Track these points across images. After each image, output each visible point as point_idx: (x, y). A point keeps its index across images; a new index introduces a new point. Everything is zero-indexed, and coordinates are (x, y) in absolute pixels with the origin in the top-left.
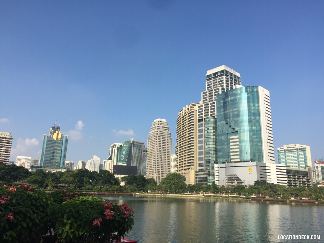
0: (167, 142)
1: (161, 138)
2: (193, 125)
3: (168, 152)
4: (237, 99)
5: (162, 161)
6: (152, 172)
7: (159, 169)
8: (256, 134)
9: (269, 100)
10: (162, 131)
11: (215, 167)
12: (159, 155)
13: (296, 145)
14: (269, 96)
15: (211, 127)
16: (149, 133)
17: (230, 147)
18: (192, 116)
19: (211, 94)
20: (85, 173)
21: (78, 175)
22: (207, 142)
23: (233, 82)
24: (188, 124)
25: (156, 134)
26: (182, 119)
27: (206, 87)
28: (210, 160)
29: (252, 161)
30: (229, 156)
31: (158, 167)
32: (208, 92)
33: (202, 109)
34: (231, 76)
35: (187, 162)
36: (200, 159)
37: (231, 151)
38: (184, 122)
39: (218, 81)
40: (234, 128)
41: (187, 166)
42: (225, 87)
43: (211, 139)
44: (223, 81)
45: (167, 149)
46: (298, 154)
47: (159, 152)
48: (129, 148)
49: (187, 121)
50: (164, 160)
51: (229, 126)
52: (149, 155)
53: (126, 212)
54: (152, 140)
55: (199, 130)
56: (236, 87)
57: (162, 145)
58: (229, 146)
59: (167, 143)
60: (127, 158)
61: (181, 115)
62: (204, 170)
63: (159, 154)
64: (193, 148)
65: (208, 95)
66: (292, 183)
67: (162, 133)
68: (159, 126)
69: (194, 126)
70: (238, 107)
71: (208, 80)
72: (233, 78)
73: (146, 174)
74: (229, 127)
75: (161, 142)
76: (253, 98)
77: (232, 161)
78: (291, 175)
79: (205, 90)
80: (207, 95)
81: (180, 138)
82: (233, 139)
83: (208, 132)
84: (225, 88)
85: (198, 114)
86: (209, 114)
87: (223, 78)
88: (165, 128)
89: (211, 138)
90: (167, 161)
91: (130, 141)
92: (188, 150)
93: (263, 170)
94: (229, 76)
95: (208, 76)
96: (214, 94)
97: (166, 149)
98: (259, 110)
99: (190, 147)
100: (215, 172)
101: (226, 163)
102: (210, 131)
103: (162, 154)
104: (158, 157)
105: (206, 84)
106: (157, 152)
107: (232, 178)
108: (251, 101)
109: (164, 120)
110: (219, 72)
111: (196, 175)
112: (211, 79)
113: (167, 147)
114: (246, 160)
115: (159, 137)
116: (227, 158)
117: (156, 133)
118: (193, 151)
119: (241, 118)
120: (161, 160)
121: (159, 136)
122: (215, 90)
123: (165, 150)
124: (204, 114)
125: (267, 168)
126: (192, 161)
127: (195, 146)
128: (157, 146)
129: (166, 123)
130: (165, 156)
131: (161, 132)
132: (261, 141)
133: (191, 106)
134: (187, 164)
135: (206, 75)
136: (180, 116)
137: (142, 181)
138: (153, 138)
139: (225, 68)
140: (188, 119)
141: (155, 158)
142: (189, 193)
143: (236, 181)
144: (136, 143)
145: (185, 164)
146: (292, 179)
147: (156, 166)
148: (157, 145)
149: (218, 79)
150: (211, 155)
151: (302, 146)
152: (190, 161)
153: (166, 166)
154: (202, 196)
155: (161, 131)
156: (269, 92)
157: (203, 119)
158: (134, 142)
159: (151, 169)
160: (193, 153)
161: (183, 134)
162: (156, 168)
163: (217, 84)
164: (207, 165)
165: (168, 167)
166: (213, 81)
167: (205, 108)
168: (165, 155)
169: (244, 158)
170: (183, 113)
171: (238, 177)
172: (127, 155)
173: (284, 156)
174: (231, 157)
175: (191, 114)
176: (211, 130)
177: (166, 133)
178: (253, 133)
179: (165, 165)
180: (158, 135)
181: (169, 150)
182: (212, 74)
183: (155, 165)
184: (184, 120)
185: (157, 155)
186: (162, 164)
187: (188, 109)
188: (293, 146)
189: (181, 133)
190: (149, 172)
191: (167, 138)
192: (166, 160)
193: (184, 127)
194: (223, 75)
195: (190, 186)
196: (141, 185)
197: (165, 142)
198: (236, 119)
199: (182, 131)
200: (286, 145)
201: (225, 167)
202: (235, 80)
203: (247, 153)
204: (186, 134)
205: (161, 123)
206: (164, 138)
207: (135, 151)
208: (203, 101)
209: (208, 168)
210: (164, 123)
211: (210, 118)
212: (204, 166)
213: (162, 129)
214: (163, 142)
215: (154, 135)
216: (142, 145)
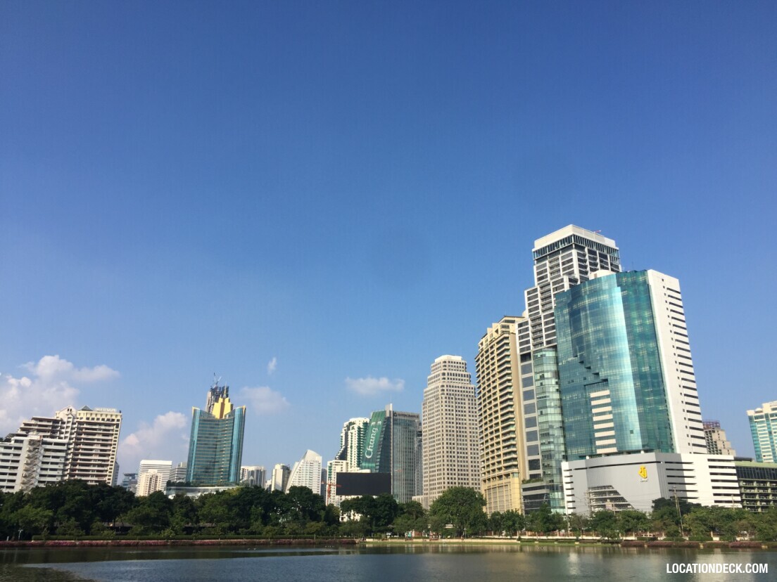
0: (467, 410)
1: (454, 400)
2: (509, 368)
4: (599, 304)
5: (458, 457)
6: (437, 486)
7: (452, 478)
8: (650, 383)
9: (679, 299)
10: (455, 385)
11: (563, 468)
12: (450, 444)
14: (679, 290)
15: (547, 372)
16: (425, 390)
17: (592, 419)
18: (506, 347)
19: (547, 294)
20: (254, 495)
21: (238, 501)
22: (542, 408)
23: (598, 261)
24: (499, 366)
25: (440, 392)
26: (485, 356)
27: (536, 277)
28: (552, 453)
29: (646, 451)
30: (592, 441)
31: (450, 472)
32: (539, 289)
33: (527, 329)
34: (591, 249)
35: (502, 459)
36: (532, 450)
37: (596, 427)
38: (491, 363)
39: (560, 261)
40: (597, 371)
41: (503, 468)
42: (577, 275)
43: (550, 400)
44: (571, 260)
45: (468, 428)
47: (450, 435)
48: (384, 429)
49: (496, 359)
50: (463, 455)
51: (587, 368)
52: (428, 445)
54: (432, 407)
55: (524, 380)
57: (457, 419)
58: (590, 415)
59: (467, 414)
60: (380, 453)
61: (484, 346)
62: (542, 476)
63: (449, 442)
65: (539, 295)
66: (756, 501)
67: (454, 389)
68: (446, 372)
69: (512, 371)
70: (606, 322)
71: (539, 260)
72: (598, 252)
73: (424, 492)
74: (585, 370)
75: (453, 410)
76: (638, 299)
77: (599, 451)
78: (752, 482)
79: (534, 285)
80: (536, 296)
81: (484, 401)
82: (599, 398)
83: (541, 384)
84: (579, 278)
85: (518, 342)
86: (544, 340)
87: (571, 254)
88: (460, 378)
89: (551, 397)
90: (471, 458)
91: (385, 412)
92: (503, 428)
93: (674, 472)
94: (586, 249)
95: (538, 252)
96: (552, 293)
97: (468, 426)
98: (653, 325)
99: (507, 421)
100: (565, 480)
101: (588, 458)
102: (546, 382)
103: (457, 440)
104: (447, 448)
105: (535, 272)
106: (445, 435)
107: (603, 493)
109: (458, 358)
110: (561, 240)
111: (525, 490)
112: (544, 258)
113: (468, 422)
114: (634, 449)
115: (448, 400)
116: (589, 446)
117: (440, 389)
118: (514, 432)
119: (617, 347)
120: (456, 454)
121: (448, 396)
122: (554, 283)
123: (464, 430)
124: (531, 341)
125: (685, 466)
126: (514, 456)
127: (517, 419)
128: (444, 422)
129: (461, 365)
130: (466, 445)
131: (453, 387)
132: (665, 402)
133: (504, 324)
134: (502, 465)
135: (533, 250)
136: (482, 350)
137: (387, 508)
138: (434, 403)
139: (574, 231)
141: (441, 450)
142: (495, 534)
143: (608, 500)
144: (399, 415)
145: (499, 462)
146: (756, 491)
147: (444, 469)
148: (444, 418)
149: (560, 256)
150: (554, 438)
152: (508, 457)
153: (470, 469)
154: (515, 541)
155: (452, 384)
156: (678, 280)
157: (530, 353)
158: (395, 414)
160: (513, 436)
161: (489, 391)
162: (446, 476)
163: (559, 270)
164: (546, 464)
166: (550, 262)
167: (533, 327)
168: (465, 442)
170: (487, 340)
171: (616, 492)
172: (380, 445)
173: (767, 432)
174: (598, 443)
175: (503, 343)
177: (463, 389)
178: (642, 381)
179: (466, 468)
180: (446, 395)
181: (473, 428)
182: (546, 247)
183: (442, 468)
184: (490, 357)
185: (445, 443)
186: (458, 466)
187: (497, 331)
189: (487, 389)
190: (430, 485)
191: (467, 402)
192: (469, 455)
193: (491, 375)
194: (570, 248)
195: (495, 518)
196: (385, 519)
198: (604, 350)
199: (487, 384)
200: (767, 402)
201: (586, 468)
202: (603, 256)
203: (632, 432)
204: (495, 391)
205: (451, 364)
206: (460, 401)
207: (397, 434)
208: (530, 311)
209: (549, 472)
210: (459, 365)
211: (545, 351)
212: (541, 467)
213: (454, 379)
214: (459, 411)
215: (436, 394)
216: (414, 421)
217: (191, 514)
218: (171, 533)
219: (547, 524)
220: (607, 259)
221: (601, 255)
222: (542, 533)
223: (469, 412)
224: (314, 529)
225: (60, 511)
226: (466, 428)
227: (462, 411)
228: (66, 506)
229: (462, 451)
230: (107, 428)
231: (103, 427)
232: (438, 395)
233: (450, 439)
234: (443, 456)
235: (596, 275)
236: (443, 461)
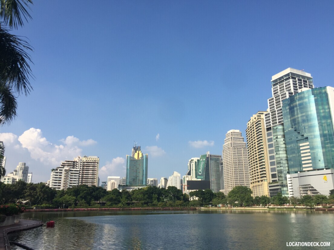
0: (243, 153)
1: (236, 149)
2: (261, 134)
3: (245, 163)
4: (303, 103)
5: (239, 173)
6: (230, 186)
7: (237, 182)
8: (328, 139)
10: (237, 142)
11: (287, 177)
15: (279, 135)
16: (223, 145)
17: (301, 156)
18: (259, 125)
19: (278, 100)
20: (154, 190)
21: (147, 192)
22: (277, 150)
23: (303, 84)
24: (256, 134)
25: (230, 146)
26: (250, 129)
27: (273, 93)
28: (282, 171)
29: (326, 169)
30: (301, 165)
31: (236, 180)
32: (274, 98)
33: (269, 117)
34: (299, 78)
35: (259, 174)
36: (273, 170)
39: (284, 85)
40: (303, 134)
41: (260, 178)
42: (292, 91)
43: (281, 147)
44: (290, 84)
47: (235, 164)
48: (206, 162)
49: (255, 130)
50: (241, 172)
51: (298, 133)
52: (226, 168)
54: (227, 152)
55: (268, 139)
57: (238, 157)
58: (300, 154)
59: (243, 155)
60: (205, 172)
61: (249, 125)
62: (278, 181)
63: (235, 167)
64: (264, 159)
65: (275, 101)
67: (237, 144)
68: (232, 137)
69: (263, 135)
70: (307, 112)
71: (274, 85)
72: (302, 80)
73: (224, 188)
75: (236, 153)
76: (322, 100)
77: (304, 170)
79: (272, 97)
80: (273, 101)
81: (250, 149)
82: (304, 146)
83: (277, 141)
85: (265, 122)
86: (277, 121)
87: (289, 81)
88: (239, 139)
89: (281, 146)
90: (245, 173)
91: (206, 155)
92: (259, 160)
94: (297, 79)
95: (274, 81)
97: (243, 160)
98: (330, 112)
99: (261, 157)
100: (288, 182)
101: (299, 172)
102: (278, 140)
103: (239, 166)
104: (234, 169)
105: (273, 90)
106: (233, 164)
107: (306, 188)
108: (320, 103)
109: (238, 131)
110: (285, 75)
111: (270, 187)
112: (277, 84)
113: (243, 158)
114: (319, 168)
115: (234, 149)
116: (299, 167)
117: (230, 144)
118: (264, 162)
119: (312, 123)
121: (234, 148)
122: (282, 95)
123: (241, 162)
124: (271, 122)
126: (264, 172)
127: (266, 157)
128: (233, 159)
129: (239, 134)
130: (243, 168)
131: (236, 143)
133: (258, 115)
134: (259, 176)
135: (271, 81)
136: (249, 127)
137: (209, 195)
138: (228, 150)
139: (291, 70)
140: (256, 129)
141: (232, 171)
142: (257, 205)
143: (309, 191)
144: (213, 156)
145: (258, 175)
147: (233, 179)
148: (232, 157)
149: (284, 83)
150: (283, 164)
152: (262, 173)
153: (245, 178)
154: (266, 208)
155: (235, 142)
157: (271, 127)
158: (210, 156)
159: (229, 182)
160: (264, 164)
161: (252, 145)
162: (234, 181)
163: (284, 89)
164: (279, 176)
166: (280, 86)
167: (272, 115)
169: (317, 166)
170: (251, 122)
171: (312, 187)
172: (205, 169)
174: (304, 166)
175: (258, 123)
177: (240, 144)
178: (325, 138)
179: (243, 178)
181: (246, 161)
182: (277, 79)
184: (252, 130)
185: (233, 168)
186: (239, 177)
187: (255, 118)
190: (227, 185)
191: (242, 149)
193: (253, 137)
194: (289, 78)
195: (257, 199)
196: (208, 199)
198: (306, 124)
199: (251, 141)
201: (298, 177)
202: (305, 81)
203: (320, 161)
204: (255, 144)
205: (235, 134)
206: (239, 149)
207: (212, 164)
208: (270, 108)
209: (281, 179)
210: (238, 134)
212: (277, 177)
213: (236, 140)
214: (239, 154)
215: (228, 147)
216: (219, 158)
217: (129, 197)
218: (122, 205)
219: (281, 201)
220: (307, 82)
221: (304, 81)
222: (278, 205)
223: (244, 154)
224: (179, 204)
225: (79, 196)
226: (242, 161)
227: (240, 154)
228: (81, 195)
230: (94, 164)
231: (92, 164)
233: (235, 166)
234: (233, 173)
235: (301, 90)
236: (233, 175)
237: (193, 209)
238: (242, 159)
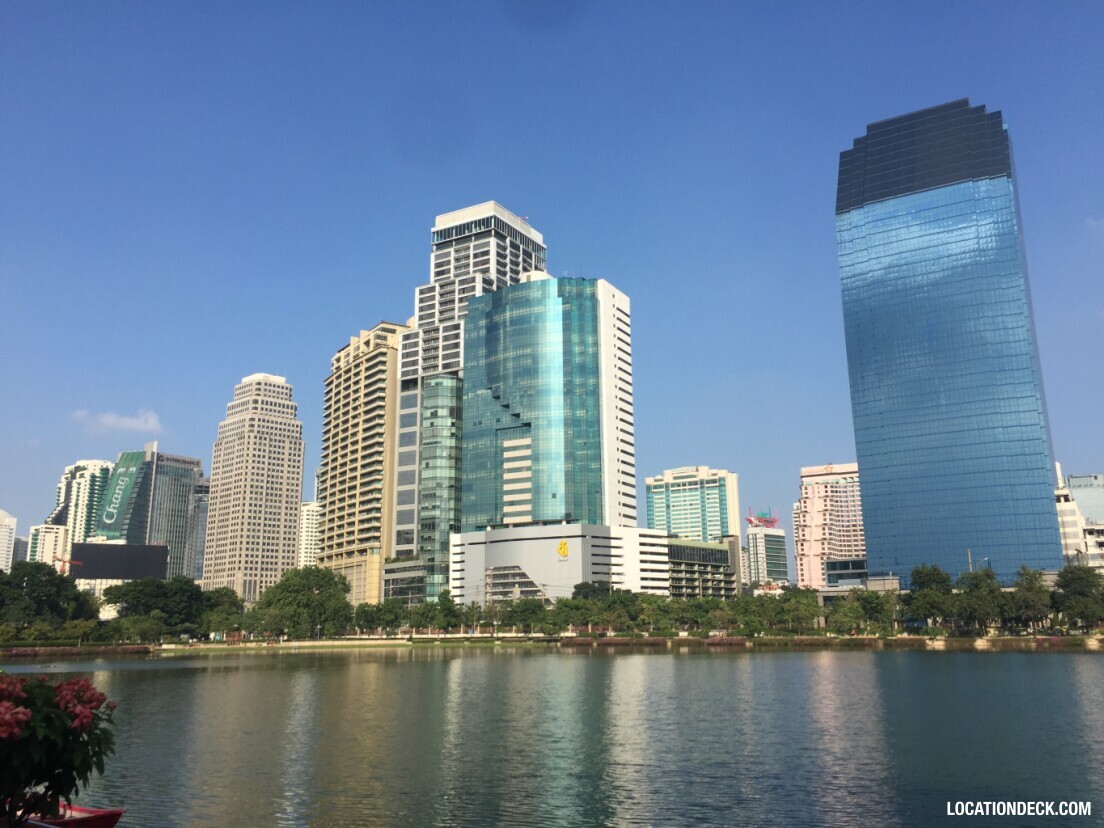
0: (286, 457)
1: (267, 442)
2: (382, 399)
3: (290, 493)
4: (530, 318)
5: (265, 525)
6: (227, 566)
7: (252, 556)
8: (584, 433)
9: (628, 325)
10: (271, 419)
11: (452, 543)
12: (255, 505)
13: (700, 468)
14: (628, 313)
15: (443, 407)
16: (222, 424)
17: (502, 477)
18: (380, 367)
19: (449, 297)
22: (427, 459)
23: (521, 259)
24: (366, 395)
25: (247, 428)
26: (343, 378)
27: (433, 270)
28: (437, 521)
29: (568, 522)
30: (498, 505)
32: (438, 288)
33: (416, 344)
34: (514, 241)
35: (356, 528)
36: (404, 517)
37: (506, 487)
38: (353, 388)
39: (472, 252)
40: (518, 412)
41: (357, 542)
42: (493, 275)
43: (441, 447)
44: (487, 253)
45: (285, 484)
46: (702, 497)
47: (256, 493)
48: (140, 480)
49: (362, 384)
50: (272, 523)
51: (504, 406)
52: (218, 506)
53: (79, 708)
54: (231, 451)
55: (403, 417)
56: (529, 277)
57: (269, 470)
58: (499, 472)
59: (286, 463)
61: (342, 364)
62: (415, 553)
63: (254, 502)
64: (379, 480)
65: (437, 297)
66: (682, 587)
67: (270, 425)
68: (260, 399)
69: (387, 403)
70: (533, 344)
71: (440, 246)
72: (521, 247)
73: (204, 575)
74: (501, 408)
75: (264, 457)
76: (582, 317)
77: (507, 520)
78: (680, 564)
79: (429, 282)
80: (433, 298)
81: (335, 444)
82: (515, 448)
83: (432, 424)
84: (495, 279)
85: (400, 361)
86: (440, 362)
87: (488, 244)
88: (281, 409)
89: (443, 444)
90: (285, 526)
91: (145, 453)
93: (600, 548)
94: (508, 240)
95: (441, 233)
96: (457, 296)
97: (285, 481)
98: (596, 356)
99: (371, 474)
100: (453, 558)
101: (489, 528)
102: (438, 422)
103: (267, 500)
104: (250, 511)
105: (433, 262)
106: (248, 492)
107: (504, 577)
108: (575, 324)
109: (280, 380)
110: (476, 222)
111: (387, 571)
112: (447, 244)
113: (285, 475)
114: (550, 518)
115: (258, 441)
116: (492, 513)
117: (247, 423)
118: (380, 490)
119: (540, 381)
120: (262, 521)
121: (258, 436)
122: (462, 282)
123: (278, 486)
124: (421, 362)
125: (613, 543)
126: (375, 524)
127: (386, 473)
128: (249, 473)
129: (285, 391)
130: (280, 508)
131: (268, 422)
132: (598, 458)
133: (380, 333)
134: (356, 536)
135: (433, 230)
136: (338, 368)
137: (185, 598)
138: (236, 444)
139: (495, 210)
140: (367, 378)
141: (240, 515)
142: (362, 633)
143: (517, 586)
144: (167, 459)
145: (351, 533)
146: (683, 575)
148: (250, 467)
149: (472, 245)
150: (441, 501)
151: (714, 471)
152: (366, 526)
154: (404, 642)
155: (267, 418)
156: (628, 299)
157: (416, 379)
158: (160, 457)
159: (222, 554)
160: (378, 496)
161: (345, 430)
163: (469, 265)
164: (426, 535)
165: (286, 548)
166: (456, 251)
167: (425, 341)
168: (278, 504)
169: (545, 512)
170: (348, 355)
171: (523, 575)
172: (130, 504)
173: (664, 505)
174: (507, 509)
175: (376, 361)
176: (442, 417)
177: (283, 427)
178: (576, 429)
179: (275, 541)
180: (255, 433)
181: (293, 485)
182: (453, 228)
183: (238, 540)
184: (352, 380)
185: (247, 504)
186: (264, 537)
187: (367, 343)
188: (691, 474)
189: (341, 428)
190: (216, 565)
191: (287, 445)
192: (282, 523)
193: (351, 406)
194: (487, 234)
195: (364, 611)
196: (180, 614)
197: (281, 456)
198: (525, 383)
199: (342, 419)
200: (670, 469)
201: (485, 543)
202: (527, 254)
203: (554, 496)
204: (355, 430)
205: (268, 388)
206: (277, 444)
207: (161, 491)
208: (421, 318)
209: (429, 548)
210: (280, 390)
211: (443, 378)
212: (415, 541)
213: (271, 410)
214: (274, 458)
215: (240, 430)
216: (192, 470)
220: (531, 259)
221: (525, 252)
223: (290, 460)
224: (79, 632)
226: (281, 483)
227: (278, 459)
229: (273, 516)
232: (243, 432)
233: (256, 499)
234: (243, 524)
236: (242, 530)
237: (138, 652)
238: (282, 477)
